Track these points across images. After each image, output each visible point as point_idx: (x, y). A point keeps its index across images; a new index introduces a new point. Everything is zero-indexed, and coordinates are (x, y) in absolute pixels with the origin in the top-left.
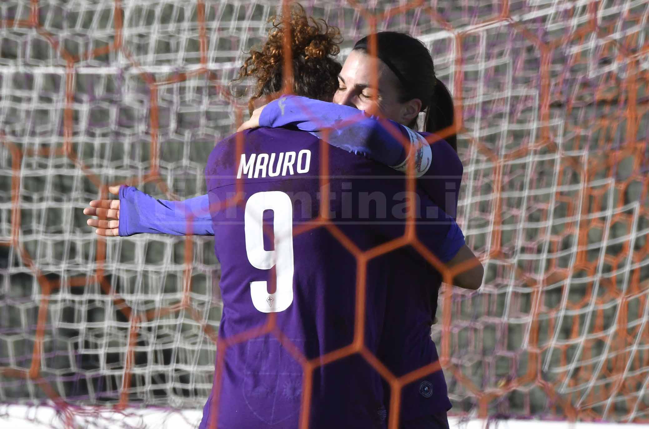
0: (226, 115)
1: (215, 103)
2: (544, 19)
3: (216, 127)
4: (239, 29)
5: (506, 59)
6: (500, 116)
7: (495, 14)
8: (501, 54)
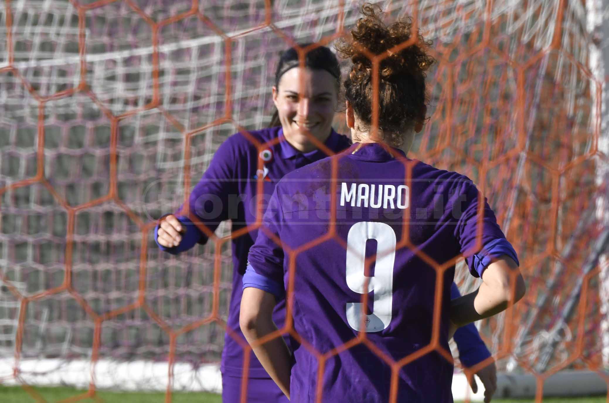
0: (21, 107)
1: (12, 97)
2: (292, 28)
3: (14, 117)
4: (33, 34)
5: (262, 61)
6: (255, 109)
7: (251, 23)
8: (256, 58)
